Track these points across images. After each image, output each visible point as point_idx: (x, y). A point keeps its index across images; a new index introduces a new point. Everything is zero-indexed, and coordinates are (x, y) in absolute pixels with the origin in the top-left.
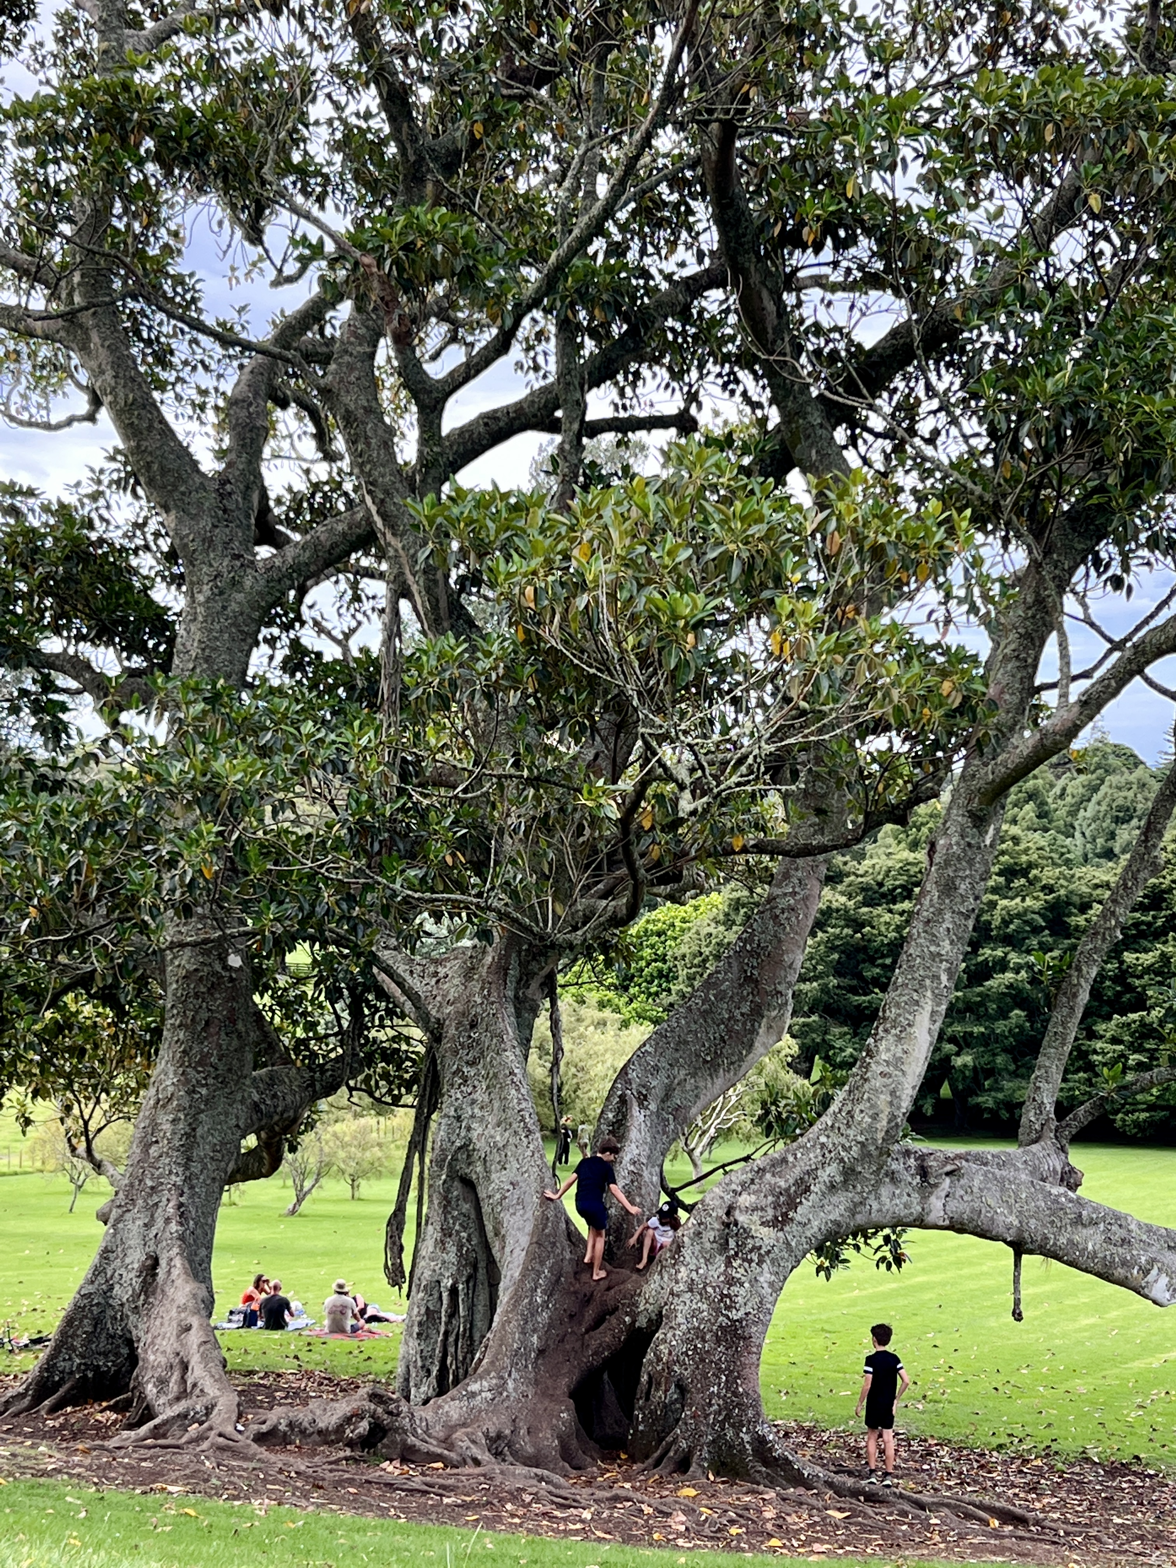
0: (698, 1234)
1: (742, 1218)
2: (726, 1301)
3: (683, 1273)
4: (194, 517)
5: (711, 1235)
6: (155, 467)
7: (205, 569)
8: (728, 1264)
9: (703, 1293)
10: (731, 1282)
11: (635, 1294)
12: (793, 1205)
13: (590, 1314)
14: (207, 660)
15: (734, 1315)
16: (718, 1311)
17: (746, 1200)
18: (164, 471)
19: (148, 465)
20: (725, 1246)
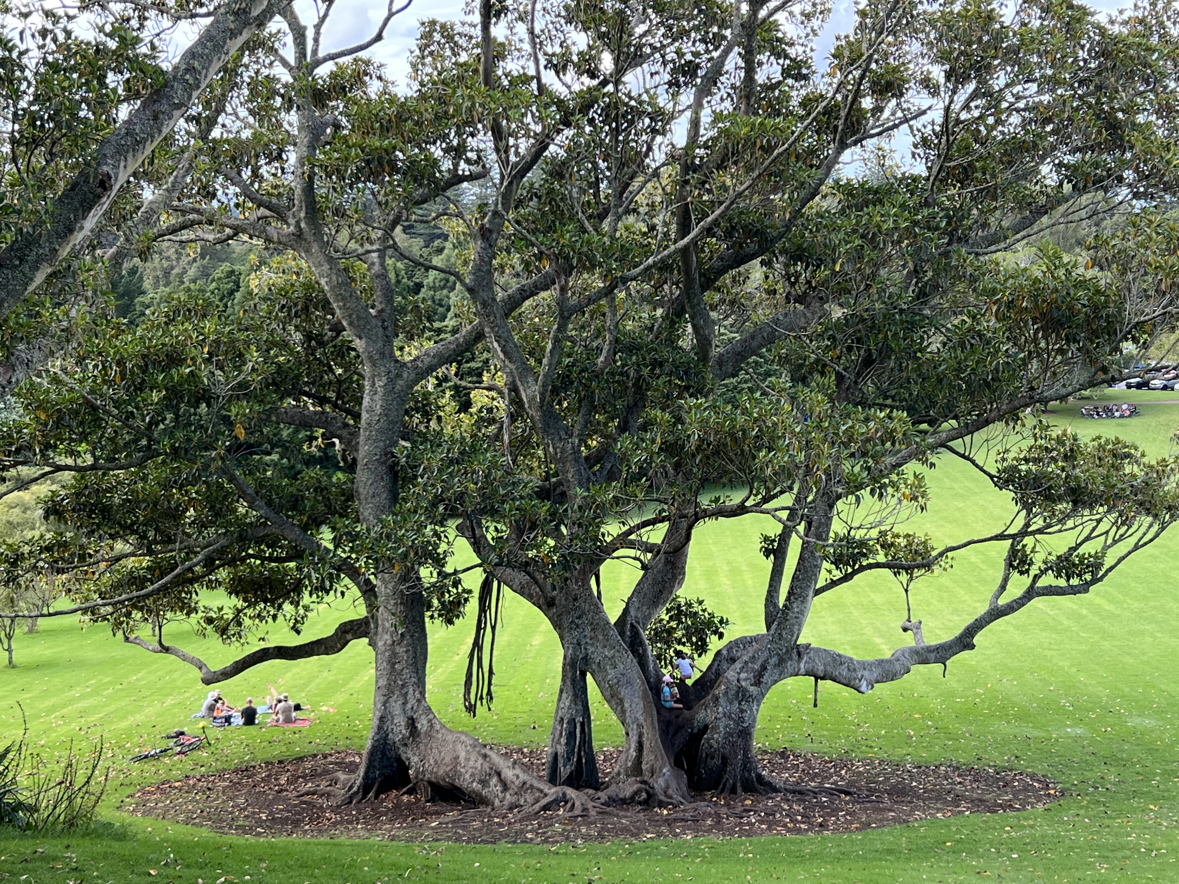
0: (727, 693)
1: (743, 684)
2: (741, 720)
3: (720, 709)
4: (375, 342)
5: (733, 692)
6: (354, 316)
7: (383, 369)
8: (740, 704)
9: (730, 718)
10: (742, 711)
11: (693, 718)
12: (762, 676)
13: (671, 730)
14: (386, 415)
15: (745, 725)
16: (738, 724)
17: (743, 675)
18: (358, 317)
19: (350, 316)
20: (738, 697)
